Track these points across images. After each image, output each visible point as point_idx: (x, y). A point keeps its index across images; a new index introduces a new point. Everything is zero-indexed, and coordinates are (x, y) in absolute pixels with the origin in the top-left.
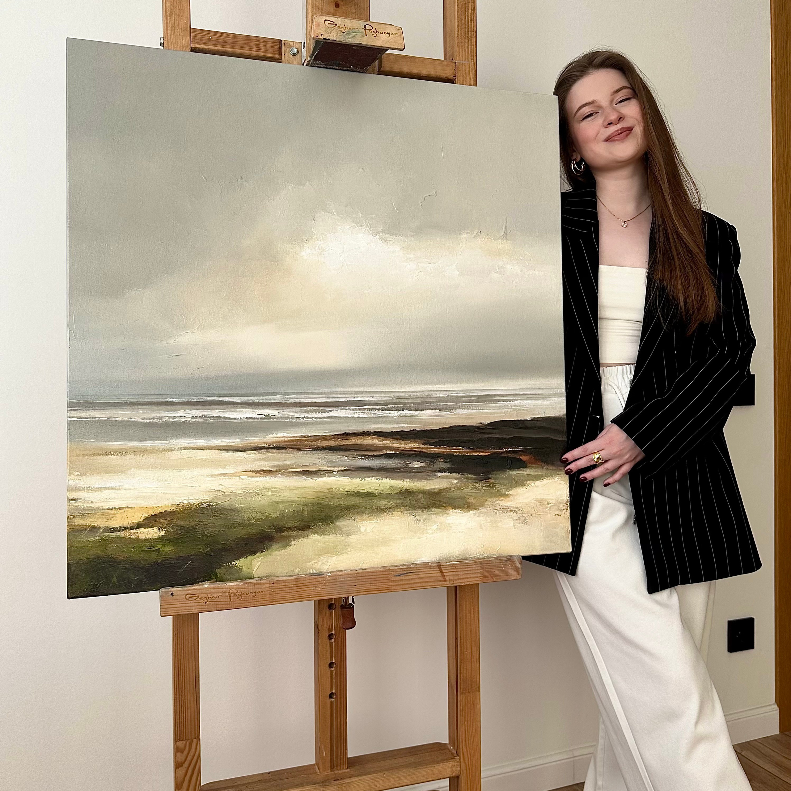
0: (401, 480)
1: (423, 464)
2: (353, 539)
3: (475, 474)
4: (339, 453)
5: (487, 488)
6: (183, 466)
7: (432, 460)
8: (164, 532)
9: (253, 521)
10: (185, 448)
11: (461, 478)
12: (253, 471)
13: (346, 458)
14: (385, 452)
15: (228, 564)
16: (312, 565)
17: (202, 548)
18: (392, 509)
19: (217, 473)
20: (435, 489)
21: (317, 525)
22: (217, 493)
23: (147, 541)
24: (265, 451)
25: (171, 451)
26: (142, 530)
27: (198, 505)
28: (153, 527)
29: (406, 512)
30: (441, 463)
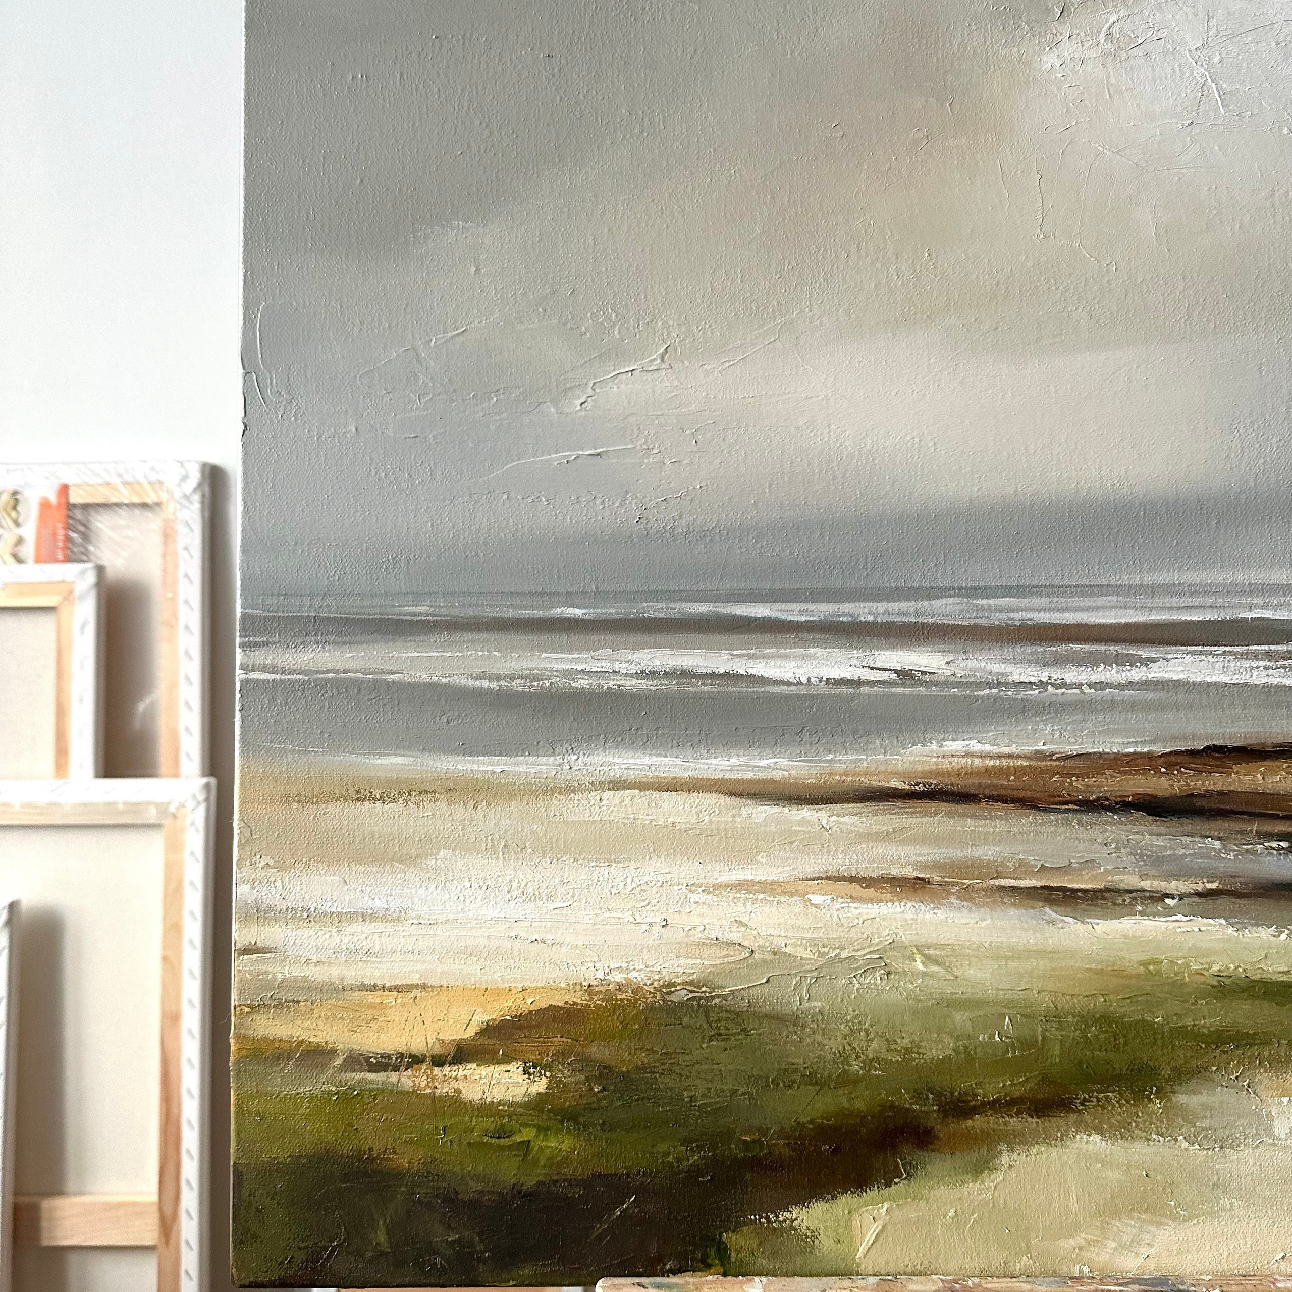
4: (1188, 825)
8: (544, 1081)
9: (855, 1067)
10: (617, 785)
12: (852, 879)
13: (1217, 844)
15: (767, 1218)
19: (724, 878)
21: (1098, 1100)
22: (724, 952)
23: (486, 1109)
24: (899, 804)
25: (569, 790)
26: (471, 1070)
27: (661, 991)
28: (509, 1063)
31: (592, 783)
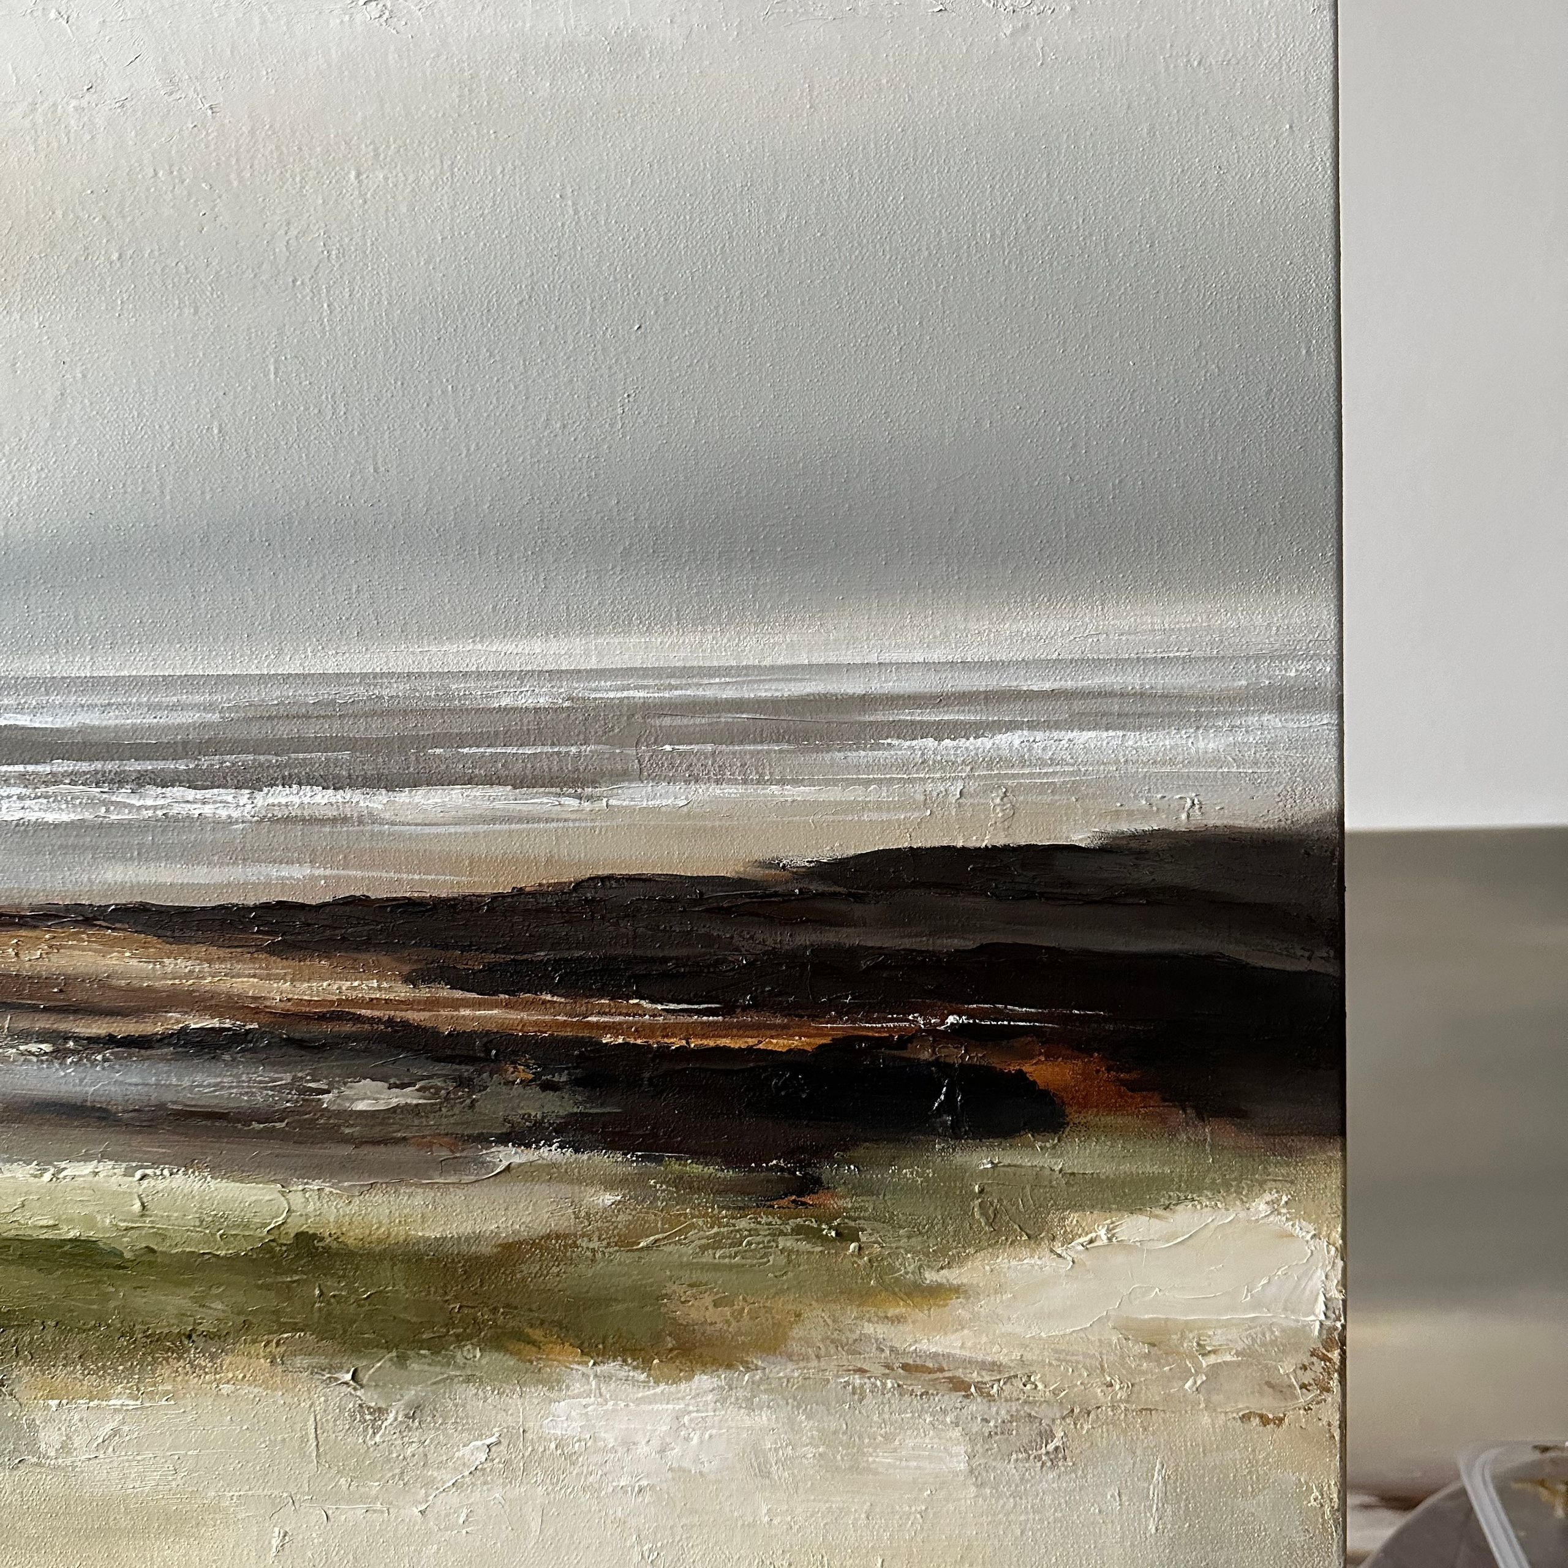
0: (275, 1181)
1: (408, 1097)
3: (731, 1159)
5: (804, 1246)
7: (466, 1070)
11: (639, 1181)
14: (174, 1021)
20: (478, 1238)
29: (299, 1361)
30: (516, 1090)
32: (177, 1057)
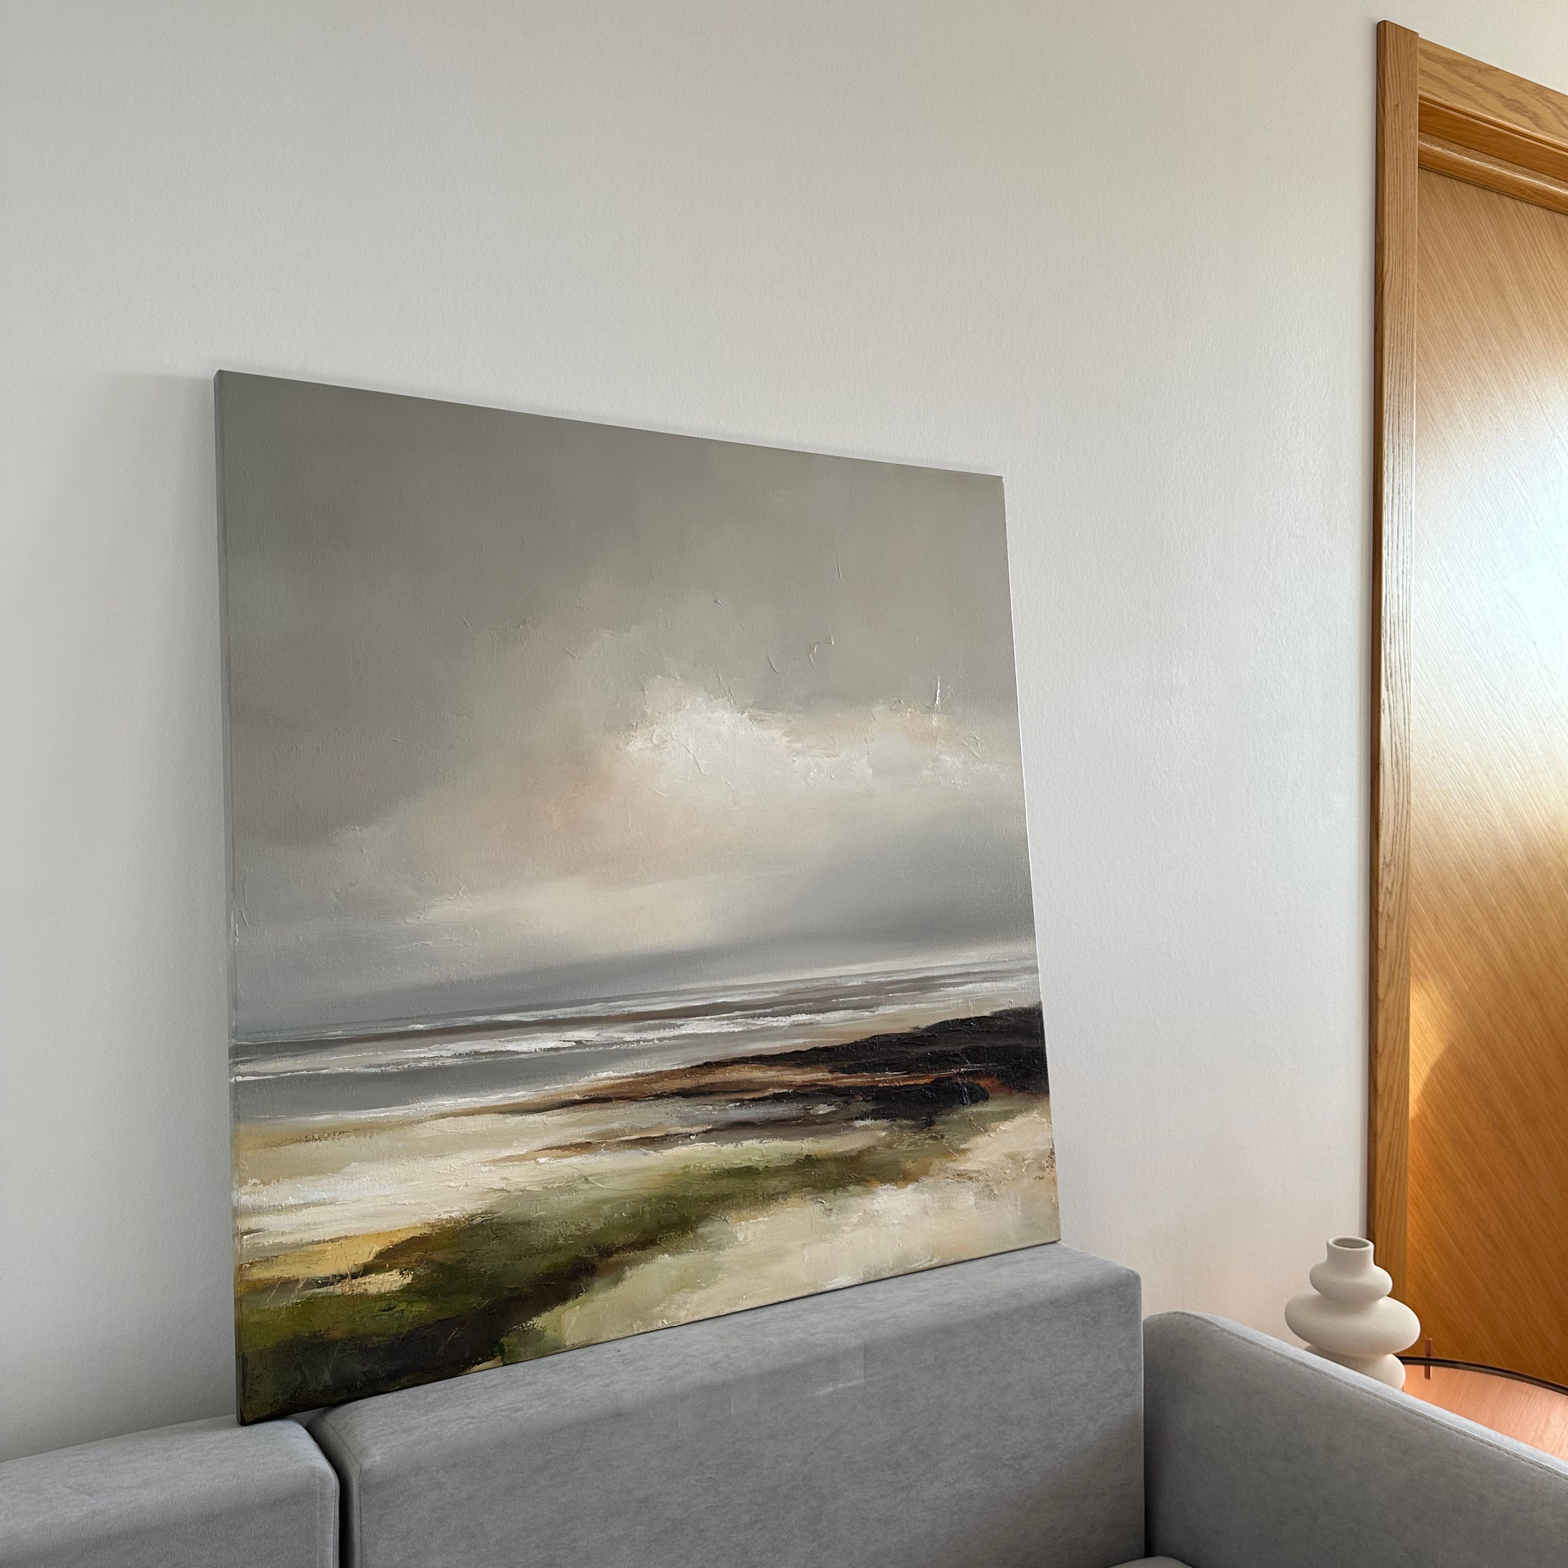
0: (799, 1140)
1: (833, 1108)
2: (727, 1255)
3: (912, 1118)
4: (699, 1100)
5: (932, 1142)
6: (440, 1149)
7: (847, 1099)
8: (411, 1276)
9: (561, 1241)
10: (443, 1116)
11: (891, 1127)
12: (558, 1148)
13: (710, 1108)
14: (771, 1091)
15: (522, 1326)
16: (662, 1311)
17: (476, 1301)
18: (786, 1194)
19: (499, 1156)
20: (852, 1150)
21: (666, 1237)
22: (497, 1195)
23: (381, 1297)
24: (578, 1107)
25: (419, 1122)
26: (373, 1277)
27: (468, 1220)
28: (391, 1271)
29: (808, 1197)
30: (859, 1103)
31: (431, 1116)
32: (773, 1102)
